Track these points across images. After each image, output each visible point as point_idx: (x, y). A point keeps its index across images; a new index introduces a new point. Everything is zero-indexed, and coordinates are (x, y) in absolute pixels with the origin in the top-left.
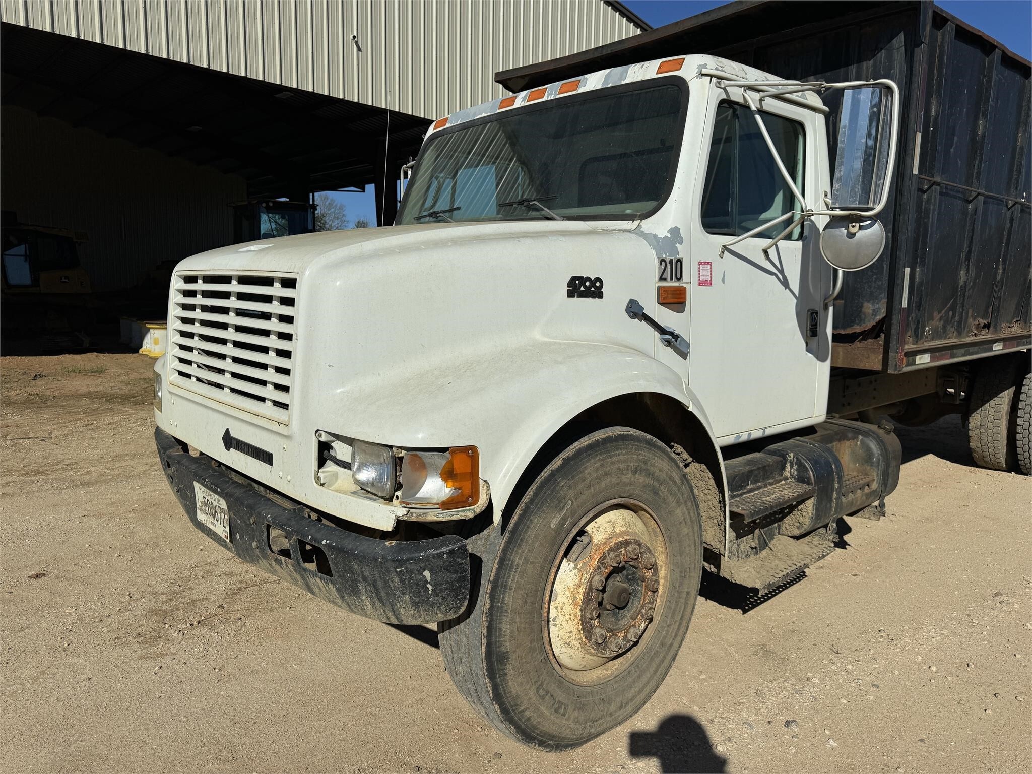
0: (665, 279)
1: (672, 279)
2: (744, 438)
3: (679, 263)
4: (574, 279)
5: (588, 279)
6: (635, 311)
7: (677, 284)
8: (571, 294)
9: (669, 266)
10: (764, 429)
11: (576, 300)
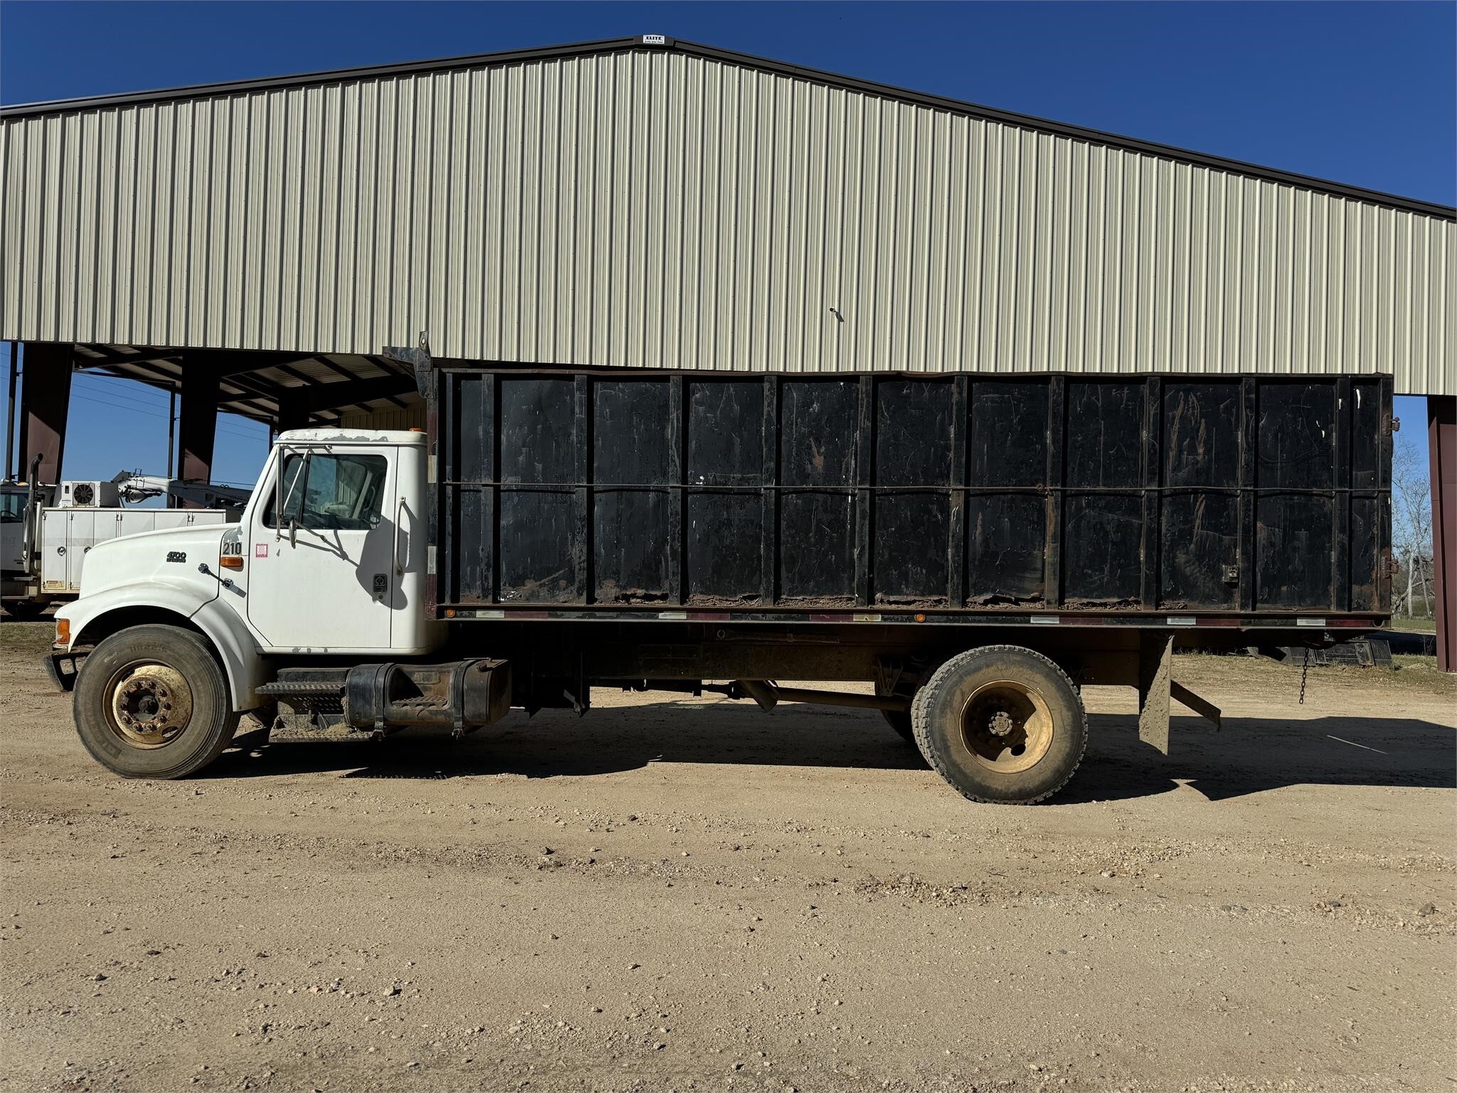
0: (228, 553)
1: (233, 553)
2: (303, 650)
3: (238, 545)
4: (171, 553)
5: (178, 553)
6: (204, 569)
7: (237, 556)
8: (168, 560)
9: (231, 547)
10: (326, 648)
11: (171, 563)
